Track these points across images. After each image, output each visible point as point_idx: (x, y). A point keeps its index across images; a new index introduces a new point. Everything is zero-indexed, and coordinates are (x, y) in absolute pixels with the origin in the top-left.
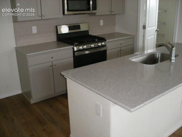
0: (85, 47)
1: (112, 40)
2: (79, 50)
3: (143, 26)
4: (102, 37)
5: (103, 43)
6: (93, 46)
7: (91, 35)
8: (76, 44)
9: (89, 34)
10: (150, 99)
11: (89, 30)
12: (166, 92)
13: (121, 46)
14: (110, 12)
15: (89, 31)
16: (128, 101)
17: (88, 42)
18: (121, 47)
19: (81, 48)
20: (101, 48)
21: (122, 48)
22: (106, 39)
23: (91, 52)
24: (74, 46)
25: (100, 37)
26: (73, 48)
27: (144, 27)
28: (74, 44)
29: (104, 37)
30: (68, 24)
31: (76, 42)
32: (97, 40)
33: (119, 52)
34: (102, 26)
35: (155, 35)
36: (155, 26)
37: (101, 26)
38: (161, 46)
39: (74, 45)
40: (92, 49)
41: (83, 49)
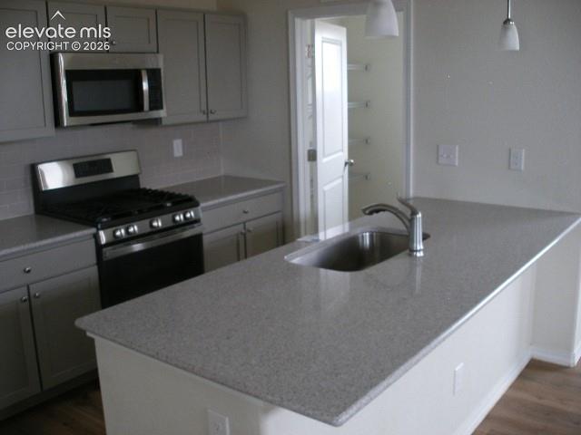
0: (134, 229)
1: (216, 201)
2: (116, 242)
3: (309, 151)
4: (183, 193)
5: (191, 214)
6: (160, 224)
7: (148, 187)
8: (105, 220)
9: (142, 186)
10: (384, 379)
11: (141, 173)
12: (424, 351)
13: (245, 217)
14: (204, 113)
15: (140, 176)
16: (317, 394)
17: (141, 212)
18: (244, 223)
19: (121, 232)
20: (185, 230)
21: (250, 226)
22: (197, 198)
23: (150, 246)
24: (98, 230)
25: (179, 196)
26: (96, 237)
27: (312, 156)
28: (97, 223)
29: (190, 194)
30: (70, 156)
31: (105, 214)
32: (169, 205)
33: (242, 239)
34: (181, 158)
35: (343, 177)
36: (342, 151)
37: (177, 158)
38: (377, 211)
39: (99, 226)
40: (156, 236)
41: (127, 236)
